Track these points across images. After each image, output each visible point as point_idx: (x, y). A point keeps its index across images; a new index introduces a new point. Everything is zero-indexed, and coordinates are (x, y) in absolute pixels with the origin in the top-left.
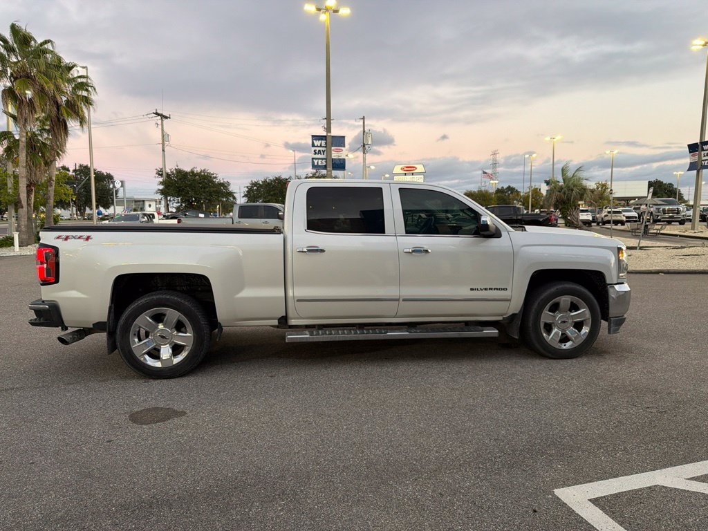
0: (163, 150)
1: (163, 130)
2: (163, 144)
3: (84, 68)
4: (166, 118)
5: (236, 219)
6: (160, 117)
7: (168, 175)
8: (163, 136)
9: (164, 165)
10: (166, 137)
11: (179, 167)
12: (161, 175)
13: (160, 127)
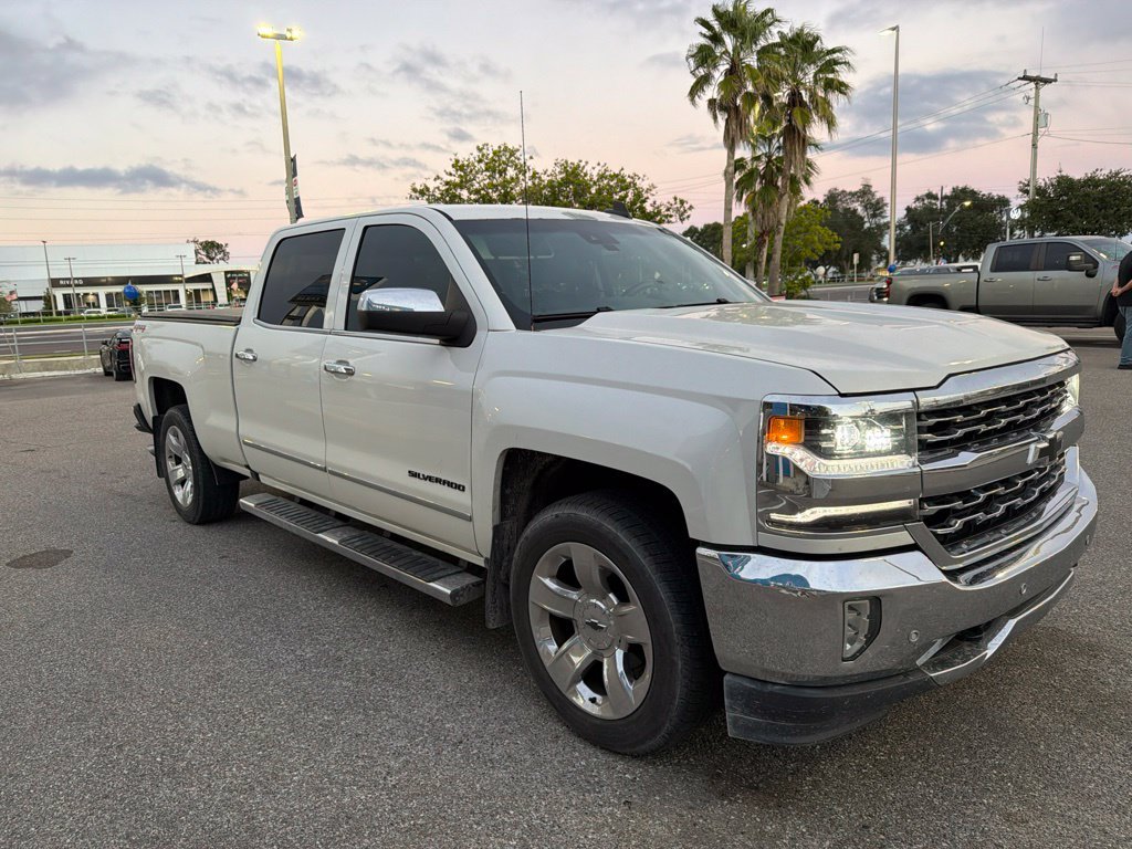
0: (1034, 146)
1: (1036, 107)
2: (1035, 134)
3: (893, 29)
4: (1047, 81)
5: (986, 274)
6: (1032, 85)
7: (1040, 191)
8: (1036, 119)
9: (1034, 173)
10: (1041, 118)
11: (1064, 174)
12: (1027, 192)
13: (1032, 102)
